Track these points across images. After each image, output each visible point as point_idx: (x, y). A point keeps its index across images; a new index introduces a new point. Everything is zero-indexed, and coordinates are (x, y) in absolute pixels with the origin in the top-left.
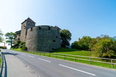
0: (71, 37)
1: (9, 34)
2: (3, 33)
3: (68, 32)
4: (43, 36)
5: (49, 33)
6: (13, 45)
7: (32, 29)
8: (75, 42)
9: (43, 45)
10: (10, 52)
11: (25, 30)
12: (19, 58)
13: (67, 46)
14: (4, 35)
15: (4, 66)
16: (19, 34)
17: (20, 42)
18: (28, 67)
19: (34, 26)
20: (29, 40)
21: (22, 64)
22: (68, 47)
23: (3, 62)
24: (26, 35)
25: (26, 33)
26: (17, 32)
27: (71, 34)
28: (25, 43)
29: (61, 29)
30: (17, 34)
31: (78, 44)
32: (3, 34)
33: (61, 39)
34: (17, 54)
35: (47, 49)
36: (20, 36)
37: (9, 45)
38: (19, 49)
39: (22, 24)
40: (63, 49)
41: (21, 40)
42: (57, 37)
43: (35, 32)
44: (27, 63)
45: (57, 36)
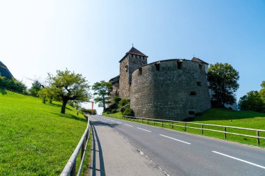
0: (238, 82)
1: (99, 85)
2: (89, 85)
3: (229, 68)
4: (165, 83)
5: (180, 76)
6: (107, 106)
7: (141, 70)
8: (251, 93)
9: (167, 104)
10: (103, 122)
11: (128, 74)
12: (121, 133)
13: (227, 106)
14: (91, 88)
15: (97, 148)
16: (117, 84)
17: (120, 99)
18: (142, 153)
19: (145, 63)
20: (136, 95)
21: (128, 147)
22: (232, 106)
23: (94, 141)
24: (130, 83)
25: (130, 79)
26: (112, 80)
27: (236, 74)
28: (129, 101)
29: (207, 64)
30: (113, 84)
31: (262, 98)
32: (89, 87)
33: (210, 87)
34: (117, 125)
36: (118, 87)
38: (119, 114)
40: (218, 111)
41: (121, 96)
42: (199, 84)
43: (147, 77)
44: (139, 145)
45: (198, 80)
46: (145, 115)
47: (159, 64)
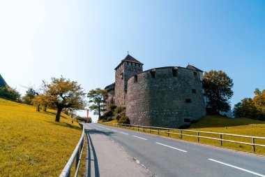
0: (232, 89)
1: (94, 92)
2: (84, 92)
3: (223, 75)
4: (161, 90)
5: (175, 83)
6: (102, 114)
7: (136, 77)
8: (245, 101)
9: (162, 111)
10: (98, 129)
11: (123, 81)
12: (117, 141)
13: (222, 113)
14: (86, 95)
15: (92, 157)
16: (112, 92)
17: (115, 107)
18: (138, 162)
19: (141, 70)
20: (132, 103)
21: (124, 155)
22: (226, 114)
23: (89, 149)
24: (126, 91)
25: (126, 87)
26: (108, 87)
27: (230, 81)
28: (125, 108)
29: (202, 72)
30: (108, 91)
31: (255, 105)
32: (84, 94)
33: (205, 95)
34: (113, 133)
35: (173, 122)
36: (113, 94)
37: (95, 114)
38: (114, 122)
39: (116, 69)
40: (214, 119)
41: (116, 104)
42: (194, 91)
43: (143, 84)
44: (134, 154)
45: (193, 88)
46: (141, 123)
47: (154, 72)
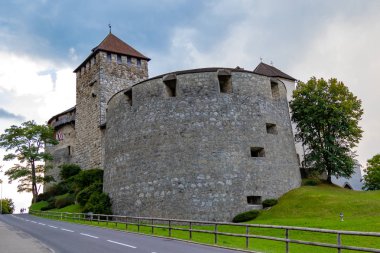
1: (19, 132)
4: (190, 127)
7: (128, 93)
11: (98, 103)
16: (69, 130)
17: (77, 171)
19: (142, 74)
24: (104, 128)
28: (101, 173)
30: (58, 128)
39: (78, 70)
